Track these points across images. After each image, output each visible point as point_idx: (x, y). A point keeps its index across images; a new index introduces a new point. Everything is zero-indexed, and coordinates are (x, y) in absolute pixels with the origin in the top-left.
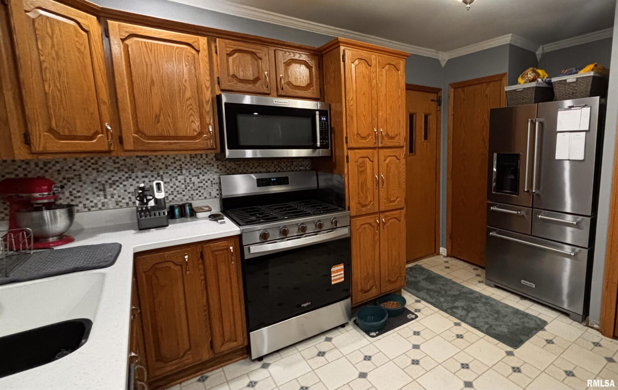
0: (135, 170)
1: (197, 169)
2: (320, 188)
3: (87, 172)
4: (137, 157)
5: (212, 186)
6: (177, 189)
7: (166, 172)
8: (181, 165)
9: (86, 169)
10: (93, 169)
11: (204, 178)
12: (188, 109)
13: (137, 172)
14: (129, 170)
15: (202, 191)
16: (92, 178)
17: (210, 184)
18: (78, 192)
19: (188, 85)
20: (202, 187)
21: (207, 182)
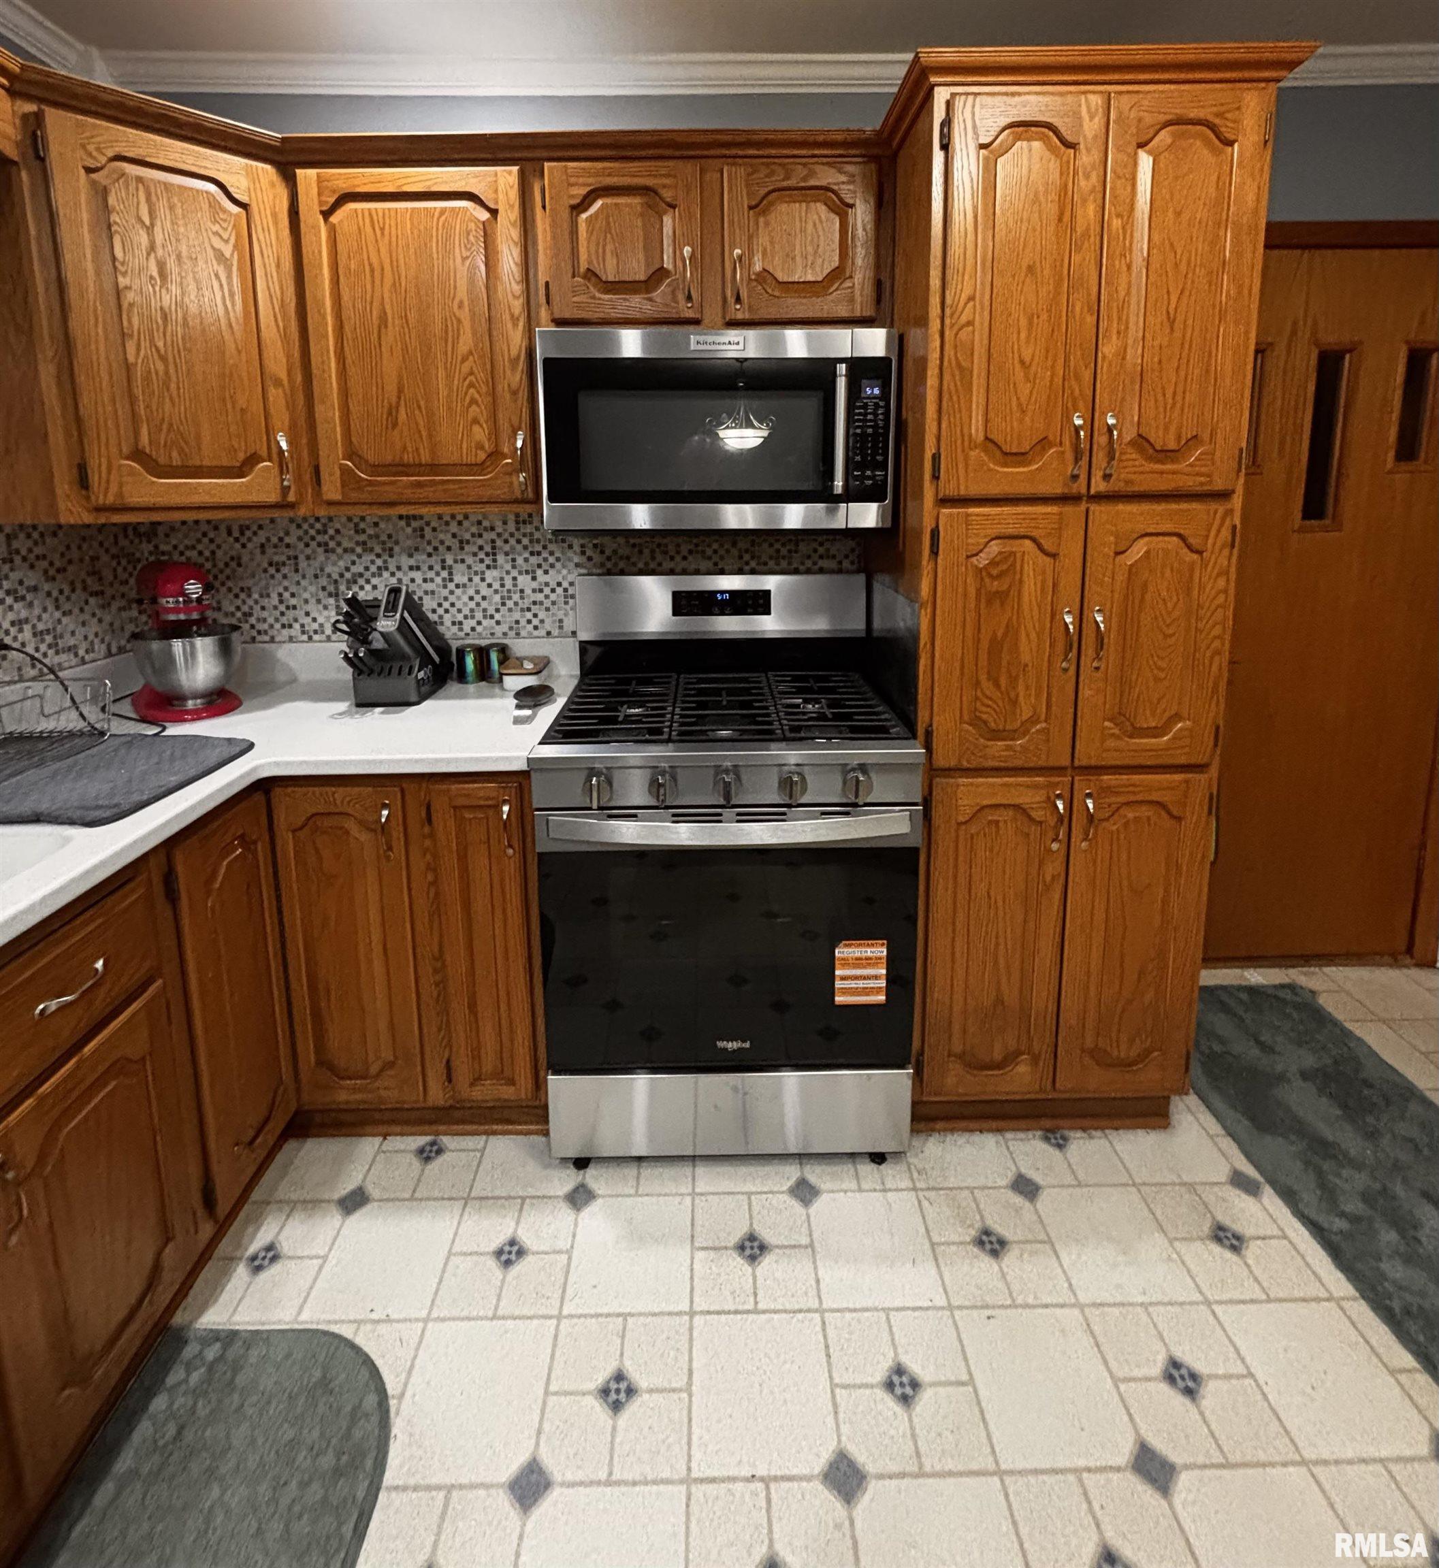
0: (397, 549)
1: (532, 554)
2: (875, 634)
3: (308, 551)
4: (401, 517)
5: (566, 603)
6: (484, 604)
7: (459, 558)
8: (493, 541)
9: (307, 545)
10: (319, 545)
11: (546, 578)
12: (467, 383)
13: (400, 554)
14: (384, 550)
15: (542, 615)
16: (316, 564)
17: (563, 599)
18: (293, 595)
19: (465, 315)
20: (541, 603)
21: (553, 591)
